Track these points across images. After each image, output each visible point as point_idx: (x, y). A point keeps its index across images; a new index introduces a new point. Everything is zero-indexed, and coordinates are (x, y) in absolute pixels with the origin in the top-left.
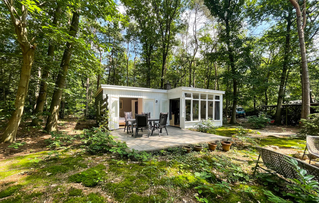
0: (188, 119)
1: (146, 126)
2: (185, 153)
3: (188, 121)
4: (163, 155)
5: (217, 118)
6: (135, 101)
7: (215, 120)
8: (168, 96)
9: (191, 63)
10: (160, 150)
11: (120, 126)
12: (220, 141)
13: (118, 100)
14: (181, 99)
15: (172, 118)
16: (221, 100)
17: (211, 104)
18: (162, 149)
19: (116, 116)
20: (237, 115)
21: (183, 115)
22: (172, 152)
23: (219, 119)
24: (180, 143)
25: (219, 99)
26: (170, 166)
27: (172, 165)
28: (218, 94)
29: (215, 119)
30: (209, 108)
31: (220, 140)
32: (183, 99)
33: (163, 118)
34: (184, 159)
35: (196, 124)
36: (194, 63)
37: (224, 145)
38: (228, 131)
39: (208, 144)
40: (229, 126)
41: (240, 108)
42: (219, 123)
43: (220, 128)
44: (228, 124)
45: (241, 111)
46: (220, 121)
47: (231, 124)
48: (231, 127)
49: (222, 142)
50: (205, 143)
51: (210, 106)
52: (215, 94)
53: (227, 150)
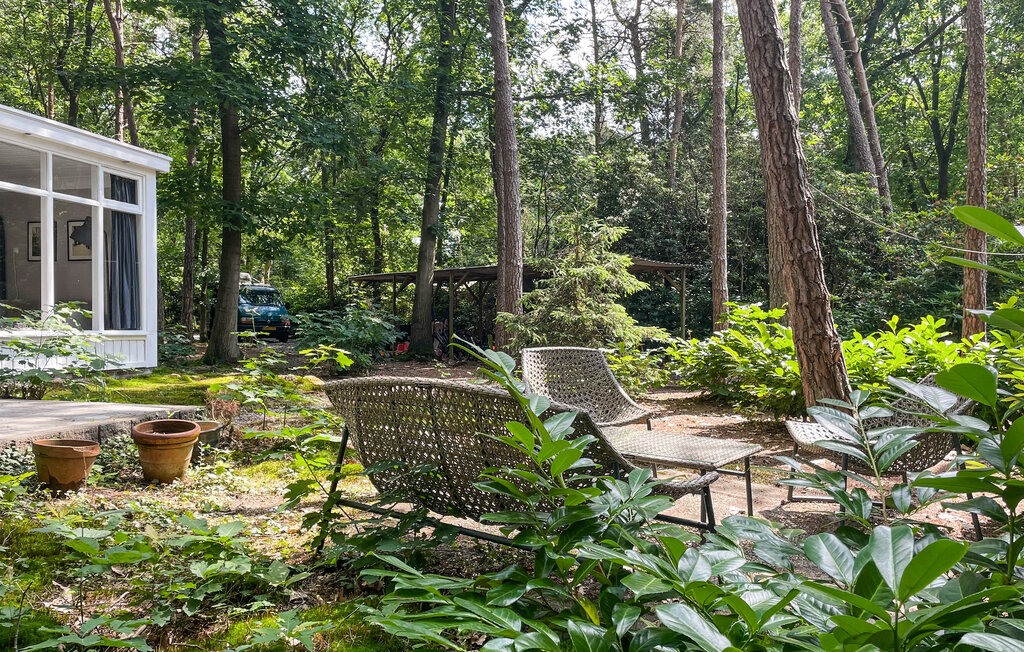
5: (122, 314)
7: (112, 332)
12: (126, 428)
16: (146, 207)
23: (135, 324)
25: (133, 200)
28: (127, 163)
29: (109, 325)
31: (128, 420)
37: (153, 445)
38: (192, 389)
39: (35, 447)
40: (199, 372)
41: (263, 288)
42: (139, 348)
43: (145, 377)
44: (198, 363)
45: (266, 305)
46: (145, 336)
47: (210, 365)
48: (208, 376)
49: (141, 428)
50: (14, 450)
51: (72, 241)
52: (105, 163)
53: (171, 472)
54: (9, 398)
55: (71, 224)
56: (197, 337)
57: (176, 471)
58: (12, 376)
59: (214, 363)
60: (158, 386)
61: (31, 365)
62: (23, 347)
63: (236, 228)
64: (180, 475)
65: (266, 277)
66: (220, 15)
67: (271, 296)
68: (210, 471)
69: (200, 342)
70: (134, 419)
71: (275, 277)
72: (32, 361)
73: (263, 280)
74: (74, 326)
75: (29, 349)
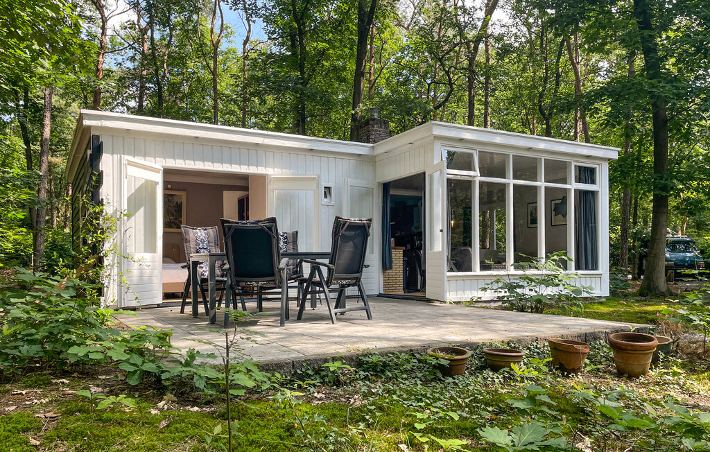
0: (459, 261)
1: (273, 275)
2: (440, 375)
3: (459, 270)
4: (338, 383)
5: (586, 260)
6: (239, 194)
7: (580, 272)
8: (375, 170)
9: (476, 48)
10: (326, 361)
11: (167, 296)
13: (158, 178)
14: (431, 177)
15: (391, 262)
16: (602, 186)
17: (557, 205)
18: (334, 359)
19: (150, 248)
20: (668, 268)
21: (437, 243)
22: (383, 372)
23: (595, 267)
24: (419, 340)
25: (593, 182)
26: (364, 420)
27: (374, 417)
28: (588, 157)
29: (578, 267)
30: (550, 225)
31: (604, 331)
32: (436, 175)
33: (346, 239)
34: (437, 395)
35: (498, 281)
36: (487, 46)
37: (625, 350)
38: (637, 313)
39: (550, 342)
40: (638, 301)
41: (681, 238)
42: (598, 283)
43: (601, 303)
44: (634, 295)
45: (683, 252)
46: (601, 275)
47: (644, 297)
48: (646, 305)
49: (615, 337)
50: (537, 343)
51: (553, 213)
52: (575, 159)
53: (637, 371)
54: (523, 311)
55: (553, 202)
56: (630, 276)
57: (640, 370)
58: (524, 299)
59: (647, 295)
60: (611, 309)
61: (536, 292)
62: (532, 280)
63: (664, 194)
64: (644, 373)
65: (682, 231)
66: (652, 37)
67: (687, 245)
68: (667, 373)
69: (632, 280)
70: (607, 331)
71: (690, 230)
72: (537, 290)
73: (680, 232)
74: (560, 268)
75: (535, 282)
